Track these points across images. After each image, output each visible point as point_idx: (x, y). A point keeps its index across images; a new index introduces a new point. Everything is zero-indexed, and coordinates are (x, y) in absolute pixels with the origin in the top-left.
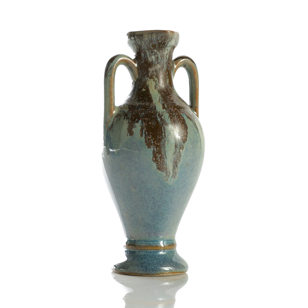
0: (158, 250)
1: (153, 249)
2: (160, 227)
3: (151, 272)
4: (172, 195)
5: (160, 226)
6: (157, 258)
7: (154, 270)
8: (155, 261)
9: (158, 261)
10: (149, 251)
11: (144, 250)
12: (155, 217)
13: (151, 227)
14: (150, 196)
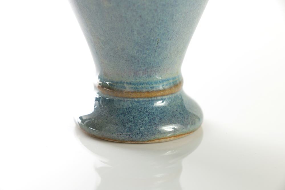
0: (151, 97)
1: (143, 96)
2: (155, 61)
3: (138, 138)
4: (173, 10)
5: (153, 60)
6: (150, 111)
7: (145, 134)
8: (146, 118)
9: (151, 117)
10: (136, 100)
11: (127, 98)
12: (145, 46)
13: (138, 61)
14: (135, 14)
